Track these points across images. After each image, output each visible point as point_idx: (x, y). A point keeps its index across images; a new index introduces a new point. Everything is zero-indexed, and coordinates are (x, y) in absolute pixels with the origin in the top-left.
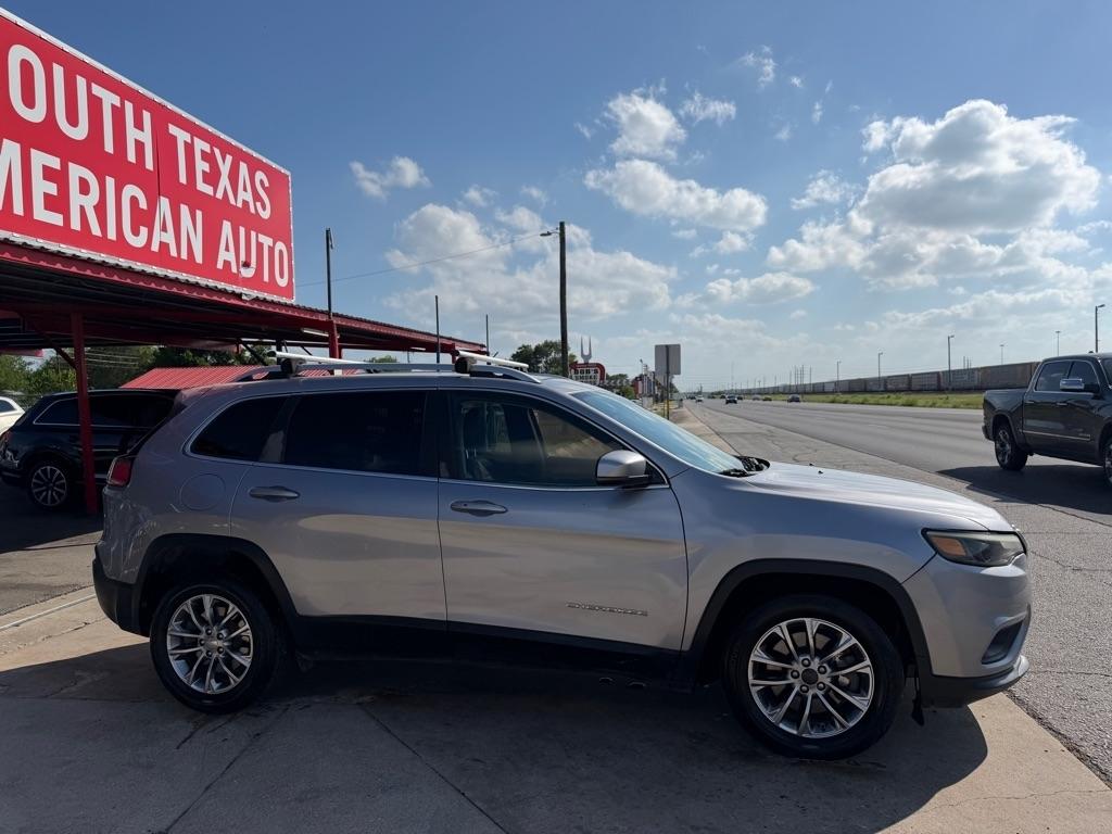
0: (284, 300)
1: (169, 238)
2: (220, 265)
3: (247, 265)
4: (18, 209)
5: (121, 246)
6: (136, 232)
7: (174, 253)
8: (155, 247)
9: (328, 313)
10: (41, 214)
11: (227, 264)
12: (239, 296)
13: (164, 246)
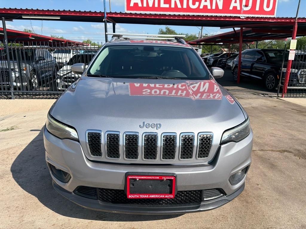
0: (268, 16)
1: (208, 4)
2: (231, 8)
3: (246, 6)
4: (156, 5)
5: (189, 9)
6: (194, 4)
7: (209, 7)
8: (201, 7)
9: (295, 18)
10: (163, 5)
11: (235, 8)
12: (239, 17)
13: (205, 7)
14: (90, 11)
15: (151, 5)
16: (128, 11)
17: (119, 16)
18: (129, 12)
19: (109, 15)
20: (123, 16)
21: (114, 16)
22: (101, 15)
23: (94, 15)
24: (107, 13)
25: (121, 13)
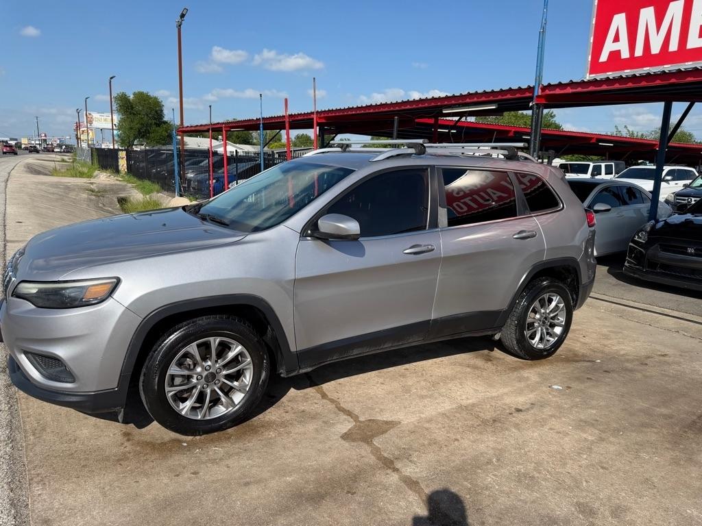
4: (673, 47)
10: (695, 42)
14: (520, 87)
15: (655, 49)
16: (591, 76)
17: (569, 90)
18: (593, 76)
19: (547, 92)
20: (579, 90)
21: (558, 91)
22: (531, 95)
23: (518, 95)
24: (544, 89)
25: (572, 84)
